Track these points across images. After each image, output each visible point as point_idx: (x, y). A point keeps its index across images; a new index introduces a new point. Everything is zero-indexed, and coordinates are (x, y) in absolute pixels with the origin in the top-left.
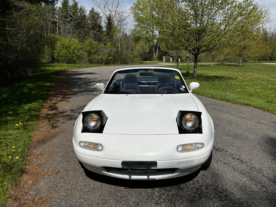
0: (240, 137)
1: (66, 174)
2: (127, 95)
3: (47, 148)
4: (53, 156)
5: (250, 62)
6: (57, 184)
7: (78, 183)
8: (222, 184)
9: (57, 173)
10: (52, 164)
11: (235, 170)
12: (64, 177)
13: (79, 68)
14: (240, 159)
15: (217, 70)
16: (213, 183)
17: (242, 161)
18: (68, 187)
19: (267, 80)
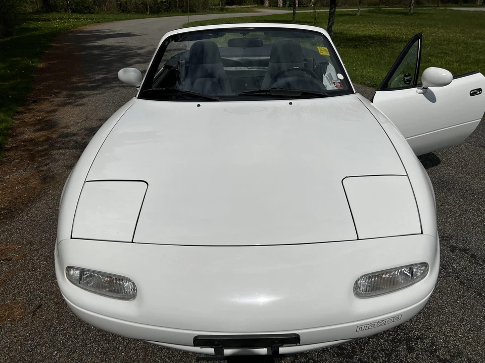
0: (453, 187)
1: (57, 312)
2: (199, 105)
3: (17, 233)
4: (28, 257)
5: (427, 5)
6: (32, 349)
7: (86, 344)
8: (444, 334)
9: (35, 311)
10: (25, 281)
11: (463, 284)
12: (51, 326)
13: (99, 22)
14: (468, 250)
15: (369, 23)
16: (423, 331)
17: (473, 256)
18: (60, 357)
19: (465, 44)
